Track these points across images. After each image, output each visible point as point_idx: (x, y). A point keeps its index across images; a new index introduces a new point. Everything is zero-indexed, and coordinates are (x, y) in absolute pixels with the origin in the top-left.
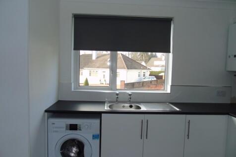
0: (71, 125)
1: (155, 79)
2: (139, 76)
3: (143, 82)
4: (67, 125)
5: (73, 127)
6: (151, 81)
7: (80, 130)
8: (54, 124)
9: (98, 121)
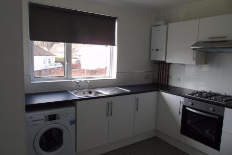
0: (49, 116)
1: (62, 66)
2: (44, 63)
3: (50, 70)
4: (46, 116)
5: (52, 118)
6: (58, 68)
7: (59, 119)
8: (32, 118)
9: (73, 108)
